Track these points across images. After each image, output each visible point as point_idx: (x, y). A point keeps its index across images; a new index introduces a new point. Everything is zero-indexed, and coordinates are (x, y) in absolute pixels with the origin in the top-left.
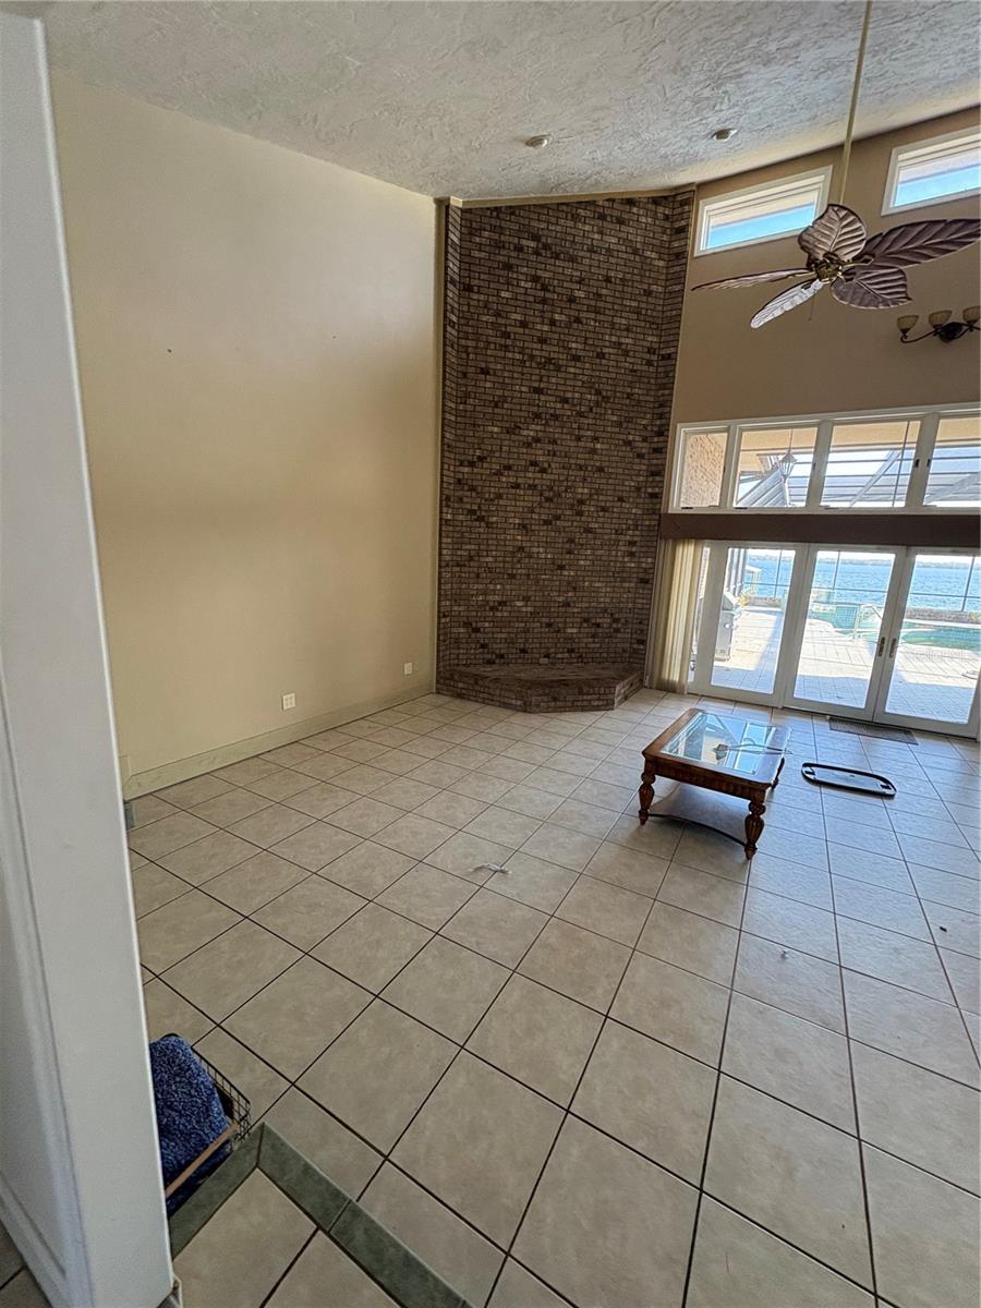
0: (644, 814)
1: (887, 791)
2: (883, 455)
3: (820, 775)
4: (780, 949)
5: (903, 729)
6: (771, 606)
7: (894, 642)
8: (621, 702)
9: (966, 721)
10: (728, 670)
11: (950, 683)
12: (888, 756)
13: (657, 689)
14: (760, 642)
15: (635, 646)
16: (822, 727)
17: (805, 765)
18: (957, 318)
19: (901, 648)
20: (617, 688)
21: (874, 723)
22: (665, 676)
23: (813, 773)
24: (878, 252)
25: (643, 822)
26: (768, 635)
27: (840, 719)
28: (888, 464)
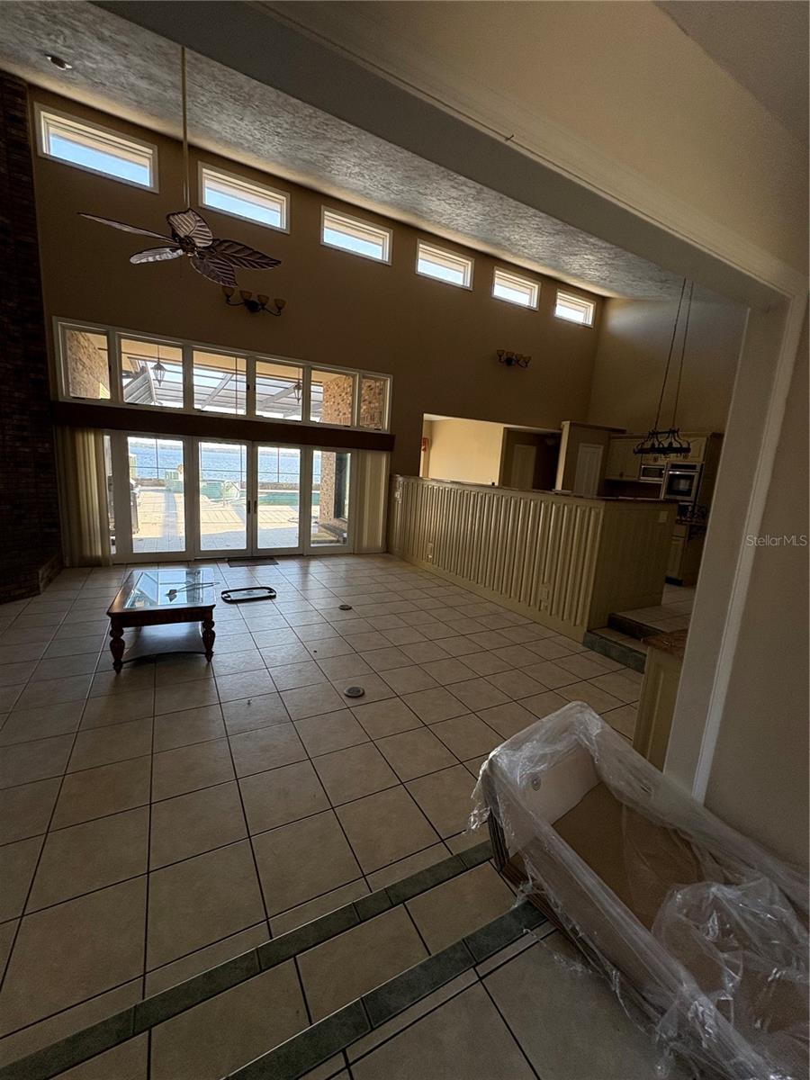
0: (118, 665)
1: (272, 594)
2: (221, 375)
3: (234, 596)
4: (246, 701)
5: (271, 557)
6: (156, 485)
7: (256, 503)
8: (45, 587)
9: (297, 546)
10: (141, 540)
11: (282, 526)
12: (265, 575)
13: (79, 567)
14: (158, 515)
15: (47, 530)
16: (225, 567)
17: (223, 593)
18: (254, 298)
19: (260, 508)
20: (40, 572)
21: (252, 556)
22: (88, 553)
23: (229, 597)
24: (219, 249)
25: (118, 671)
26: (163, 509)
27: (233, 558)
28: (224, 382)
